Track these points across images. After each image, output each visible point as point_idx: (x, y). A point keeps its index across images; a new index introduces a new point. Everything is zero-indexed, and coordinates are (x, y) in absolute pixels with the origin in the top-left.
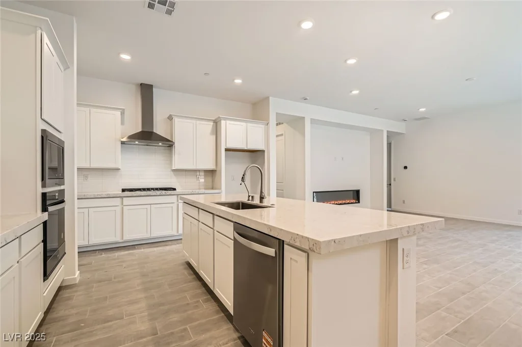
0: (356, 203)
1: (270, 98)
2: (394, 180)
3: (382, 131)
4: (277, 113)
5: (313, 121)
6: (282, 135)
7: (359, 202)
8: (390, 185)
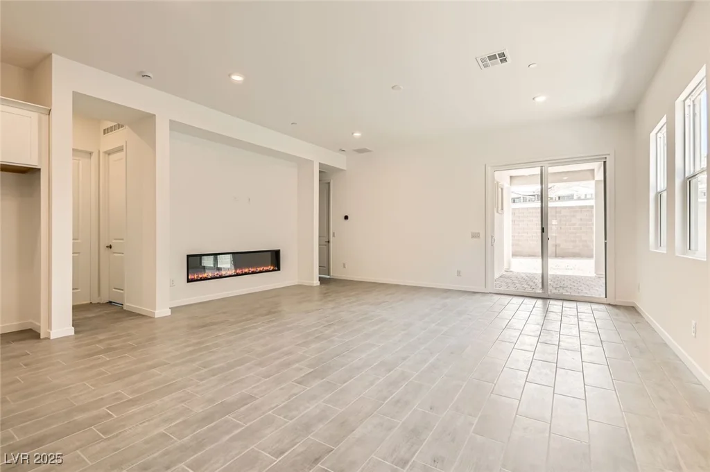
0: (273, 270)
1: (53, 54)
2: (334, 236)
3: (312, 162)
4: (75, 93)
5: (175, 126)
6: (120, 149)
7: (279, 269)
8: (329, 242)
